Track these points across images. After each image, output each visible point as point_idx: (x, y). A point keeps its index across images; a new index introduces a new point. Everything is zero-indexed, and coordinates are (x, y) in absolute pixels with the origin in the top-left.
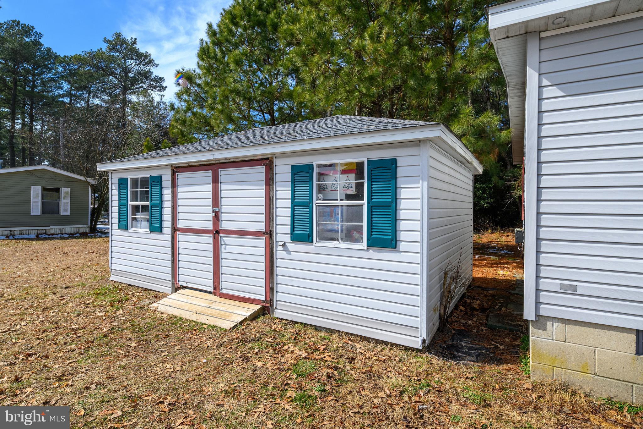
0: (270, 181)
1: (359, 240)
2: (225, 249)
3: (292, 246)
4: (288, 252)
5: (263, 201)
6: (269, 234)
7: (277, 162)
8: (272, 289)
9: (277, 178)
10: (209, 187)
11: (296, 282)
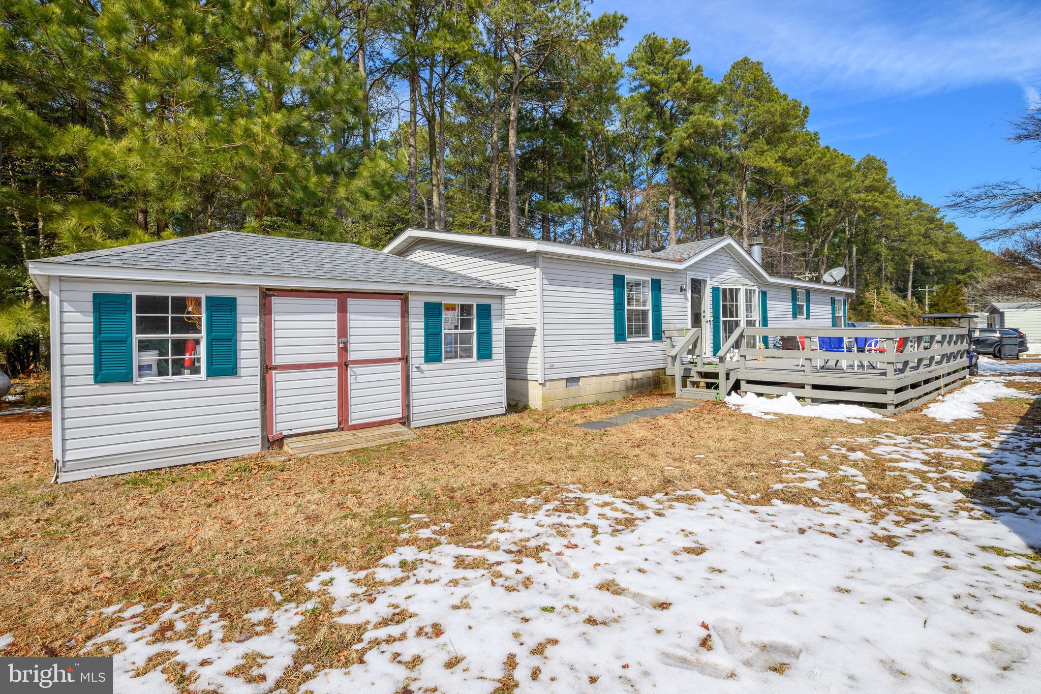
0: (405, 314)
1: (470, 356)
2: (356, 379)
3: (425, 367)
4: (422, 372)
5: (399, 331)
6: (405, 359)
7: (411, 298)
8: (408, 406)
9: (411, 311)
10: (335, 317)
11: (428, 394)
